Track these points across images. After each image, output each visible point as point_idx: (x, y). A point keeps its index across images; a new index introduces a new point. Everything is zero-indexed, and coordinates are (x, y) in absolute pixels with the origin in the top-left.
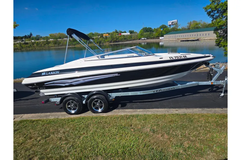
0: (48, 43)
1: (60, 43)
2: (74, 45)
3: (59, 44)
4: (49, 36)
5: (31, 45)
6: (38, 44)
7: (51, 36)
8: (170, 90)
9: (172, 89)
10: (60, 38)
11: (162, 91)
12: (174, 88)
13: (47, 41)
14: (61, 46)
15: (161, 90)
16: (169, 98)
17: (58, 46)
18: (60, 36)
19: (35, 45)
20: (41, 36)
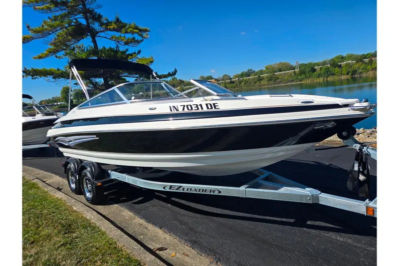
0: (260, 79)
1: (278, 79)
2: (301, 81)
3: (275, 81)
4: (265, 69)
5: (236, 85)
6: (246, 82)
7: (267, 69)
8: (207, 193)
9: (212, 193)
10: (280, 70)
11: (185, 191)
12: (220, 192)
13: (259, 76)
14: (279, 84)
15: (180, 187)
16: (241, 214)
17: (274, 84)
18: (280, 67)
19: (243, 83)
20: (253, 70)
